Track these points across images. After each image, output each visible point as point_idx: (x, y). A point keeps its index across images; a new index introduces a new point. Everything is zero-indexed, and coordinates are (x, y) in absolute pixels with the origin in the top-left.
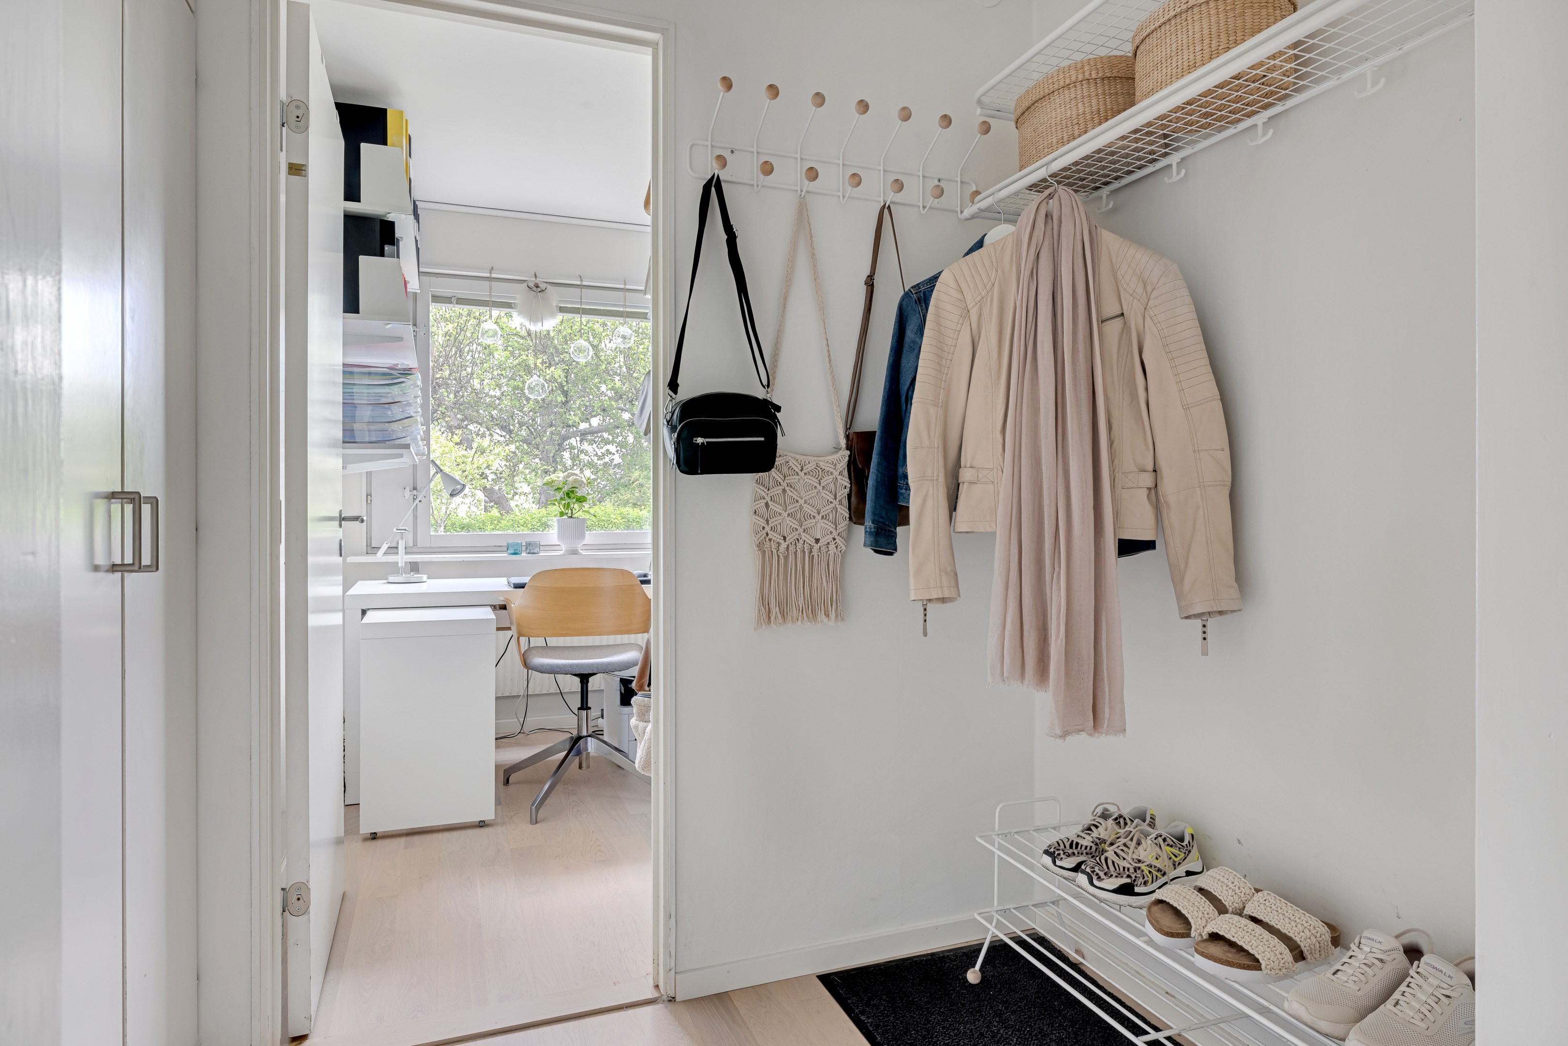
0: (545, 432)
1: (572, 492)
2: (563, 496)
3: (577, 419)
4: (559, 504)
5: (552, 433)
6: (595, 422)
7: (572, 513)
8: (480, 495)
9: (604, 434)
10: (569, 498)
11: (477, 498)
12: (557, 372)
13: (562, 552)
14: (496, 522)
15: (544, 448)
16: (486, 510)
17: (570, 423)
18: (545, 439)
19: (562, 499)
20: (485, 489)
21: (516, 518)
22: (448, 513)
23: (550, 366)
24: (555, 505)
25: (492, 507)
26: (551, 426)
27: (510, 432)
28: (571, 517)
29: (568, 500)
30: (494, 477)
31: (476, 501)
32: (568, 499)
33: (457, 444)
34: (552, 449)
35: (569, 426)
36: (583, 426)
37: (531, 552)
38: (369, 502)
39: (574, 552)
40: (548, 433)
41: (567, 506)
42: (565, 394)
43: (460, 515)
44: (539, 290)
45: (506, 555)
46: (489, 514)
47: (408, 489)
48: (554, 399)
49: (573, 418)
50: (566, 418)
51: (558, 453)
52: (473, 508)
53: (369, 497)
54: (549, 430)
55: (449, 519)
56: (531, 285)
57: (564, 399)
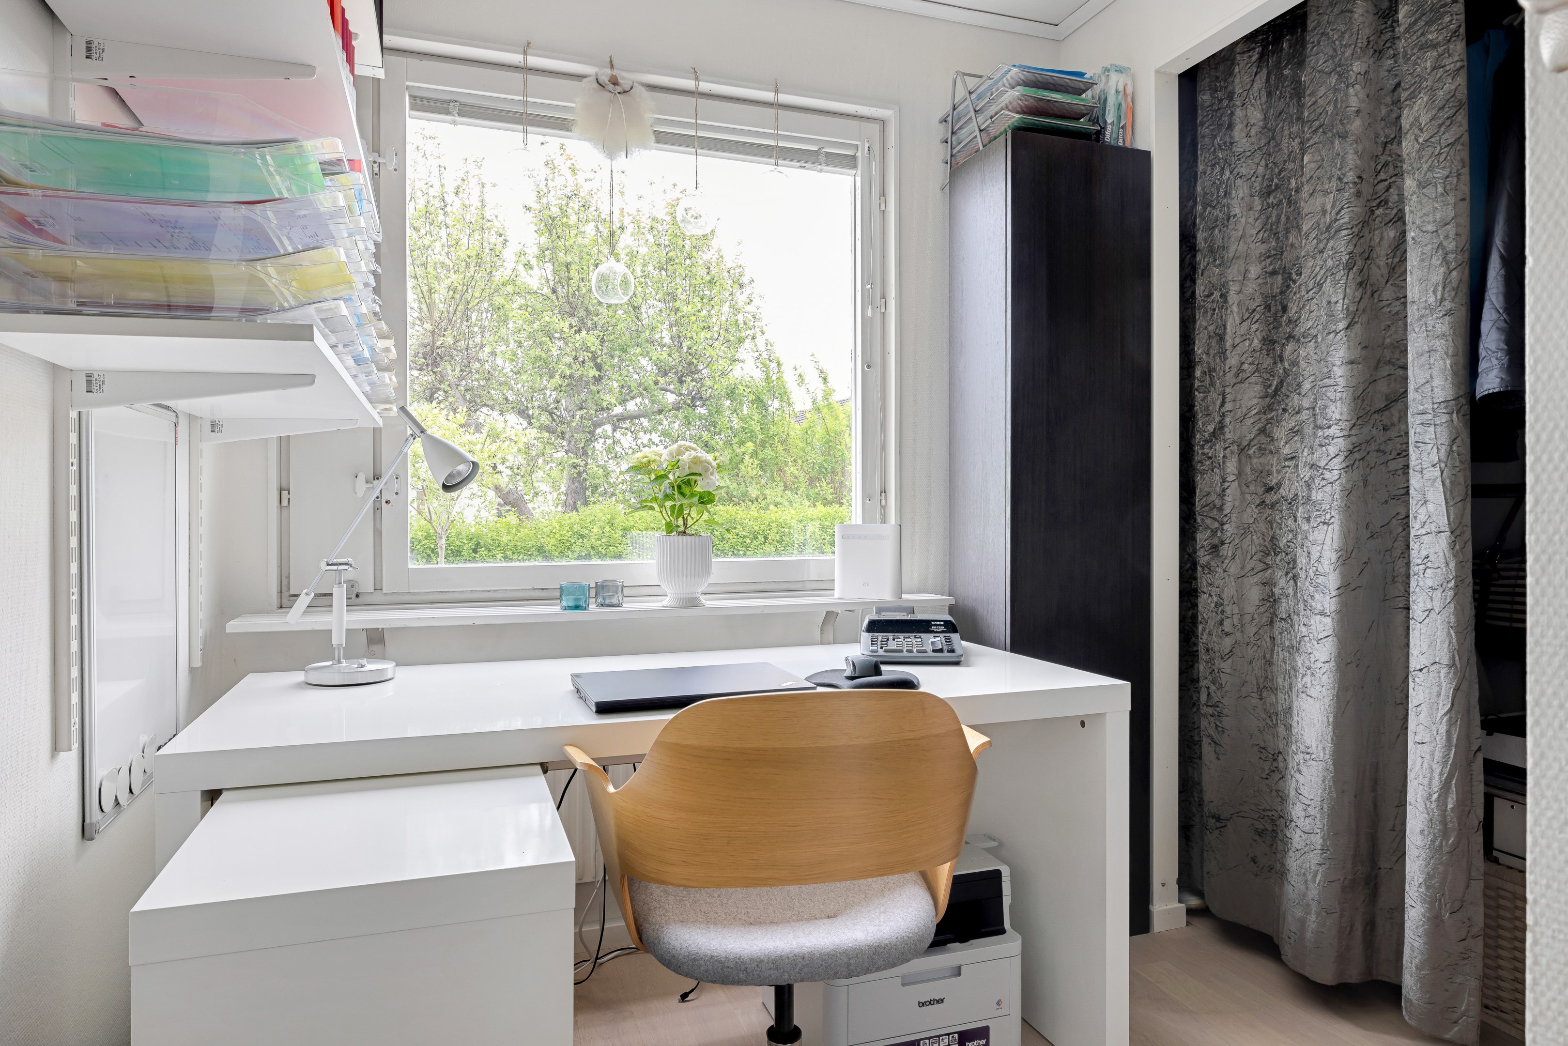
0: (573, 416)
1: (688, 483)
2: (669, 491)
3: (613, 401)
4: (661, 506)
5: (581, 417)
6: (631, 406)
7: (685, 525)
8: (491, 494)
9: (642, 419)
10: (682, 494)
11: (488, 499)
12: (591, 339)
13: (666, 602)
14: (514, 531)
15: (573, 436)
16: (499, 514)
17: (604, 404)
18: (574, 424)
19: (667, 497)
20: (497, 488)
21: (540, 525)
22: (451, 519)
23: (579, 331)
24: (652, 508)
25: (507, 511)
26: (581, 408)
27: (529, 418)
28: (684, 533)
29: (679, 501)
30: (510, 473)
31: (486, 503)
32: (680, 497)
33: (462, 426)
34: (582, 437)
35: (603, 409)
36: (618, 410)
37: (607, 602)
38: (285, 503)
39: (692, 603)
40: (578, 417)
41: (678, 511)
42: (599, 367)
43: (468, 521)
44: (619, 89)
45: (557, 609)
46: (504, 520)
47: (362, 478)
48: (585, 373)
49: (609, 398)
50: (599, 398)
51: (589, 443)
52: (484, 513)
53: (285, 493)
54: (579, 414)
55: (454, 527)
56: (604, 79)
57: (597, 374)
